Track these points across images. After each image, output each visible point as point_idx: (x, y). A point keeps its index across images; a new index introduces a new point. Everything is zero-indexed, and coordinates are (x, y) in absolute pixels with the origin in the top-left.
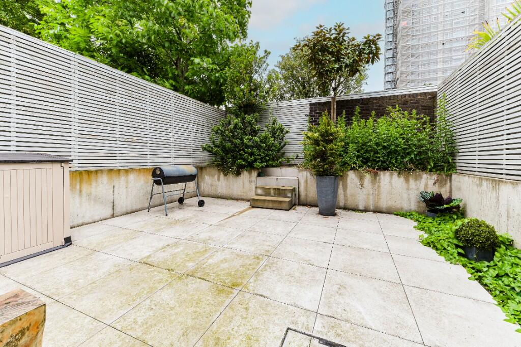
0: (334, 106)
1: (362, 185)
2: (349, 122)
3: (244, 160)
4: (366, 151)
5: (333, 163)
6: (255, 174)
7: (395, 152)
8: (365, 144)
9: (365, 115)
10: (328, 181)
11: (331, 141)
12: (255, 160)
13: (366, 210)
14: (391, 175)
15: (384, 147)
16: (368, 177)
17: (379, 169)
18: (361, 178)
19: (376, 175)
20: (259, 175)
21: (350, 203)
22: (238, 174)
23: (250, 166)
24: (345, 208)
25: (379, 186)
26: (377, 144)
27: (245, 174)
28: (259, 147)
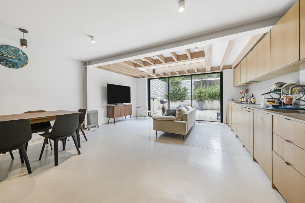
0: (201, 83)
1: (209, 103)
2: (206, 88)
3: (178, 98)
4: (210, 95)
5: (202, 98)
6: (180, 101)
7: (217, 95)
8: (210, 93)
9: (210, 86)
10: (201, 102)
11: (201, 93)
12: (181, 98)
13: (210, 110)
14: (216, 101)
15: (214, 94)
16: (210, 101)
17: (213, 99)
18: (209, 102)
19: (212, 101)
20: (182, 102)
21: (206, 108)
22: (176, 101)
23: (180, 99)
24: (205, 109)
25: (213, 104)
26: (213, 94)
27: (178, 101)
28: (181, 94)
